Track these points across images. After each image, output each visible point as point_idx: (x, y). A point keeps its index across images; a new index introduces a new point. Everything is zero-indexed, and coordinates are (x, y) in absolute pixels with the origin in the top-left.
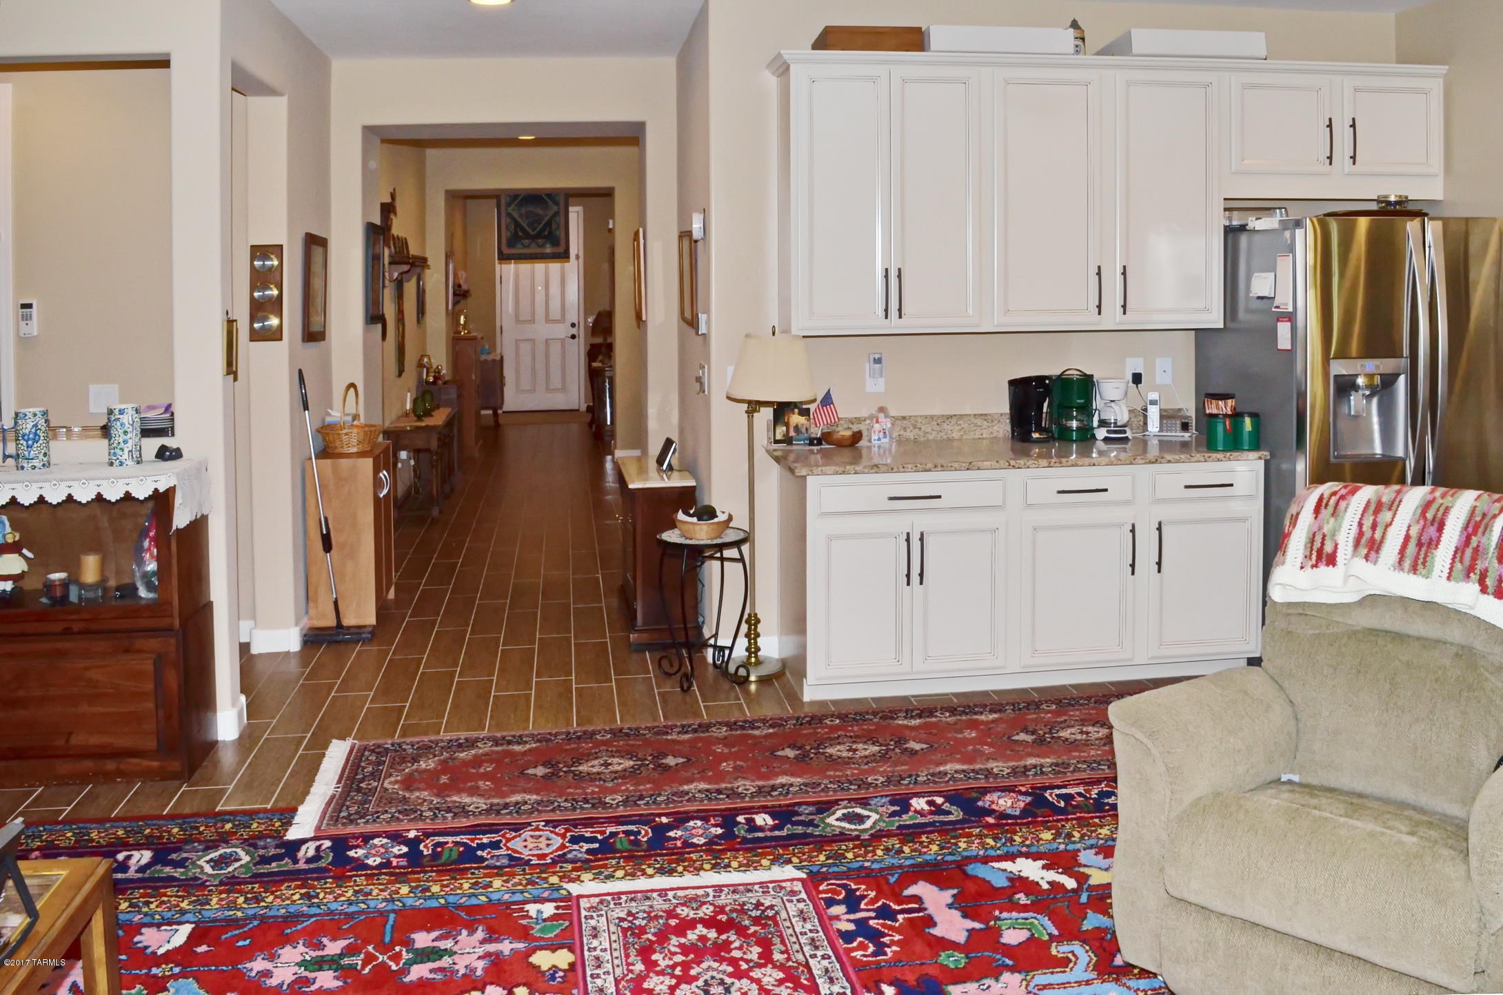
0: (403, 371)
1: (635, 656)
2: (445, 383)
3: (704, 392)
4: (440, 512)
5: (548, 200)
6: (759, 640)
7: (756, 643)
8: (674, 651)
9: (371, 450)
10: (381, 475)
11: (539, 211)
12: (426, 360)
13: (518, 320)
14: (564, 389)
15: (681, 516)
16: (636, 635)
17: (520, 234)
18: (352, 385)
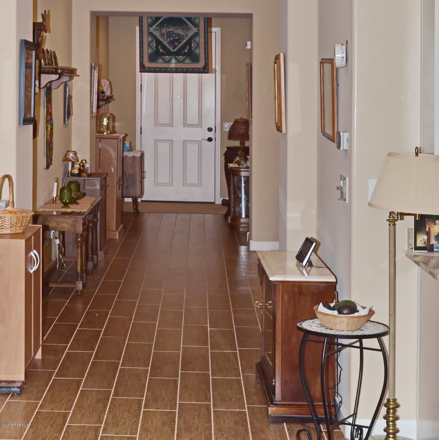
0: (51, 164)
1: (273, 427)
2: (89, 175)
3: (345, 200)
4: (84, 286)
5: (188, 22)
6: (398, 422)
7: (394, 425)
8: (312, 425)
9: (23, 233)
10: (32, 254)
11: (180, 32)
12: (71, 155)
13: (157, 124)
14: (199, 184)
15: (321, 308)
16: (274, 408)
17: (161, 50)
18: (8, 177)
